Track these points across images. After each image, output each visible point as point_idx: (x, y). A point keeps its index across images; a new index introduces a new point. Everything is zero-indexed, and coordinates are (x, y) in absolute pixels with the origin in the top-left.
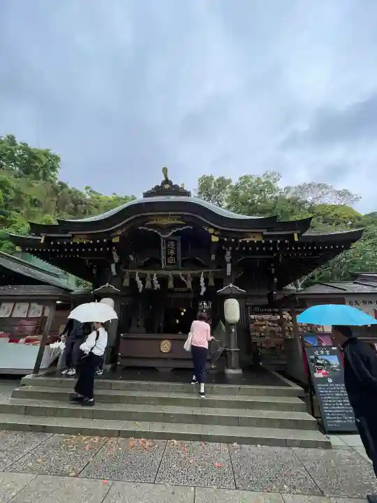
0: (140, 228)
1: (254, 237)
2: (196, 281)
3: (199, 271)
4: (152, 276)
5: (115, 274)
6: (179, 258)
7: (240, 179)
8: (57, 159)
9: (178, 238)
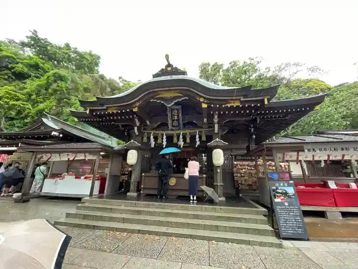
0: (151, 100)
1: (234, 103)
2: (193, 138)
3: (195, 131)
4: (162, 135)
5: (137, 134)
6: (181, 122)
7: (230, 63)
8: (99, 58)
9: (179, 107)
